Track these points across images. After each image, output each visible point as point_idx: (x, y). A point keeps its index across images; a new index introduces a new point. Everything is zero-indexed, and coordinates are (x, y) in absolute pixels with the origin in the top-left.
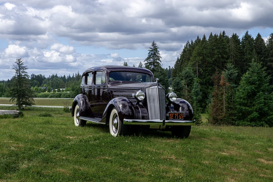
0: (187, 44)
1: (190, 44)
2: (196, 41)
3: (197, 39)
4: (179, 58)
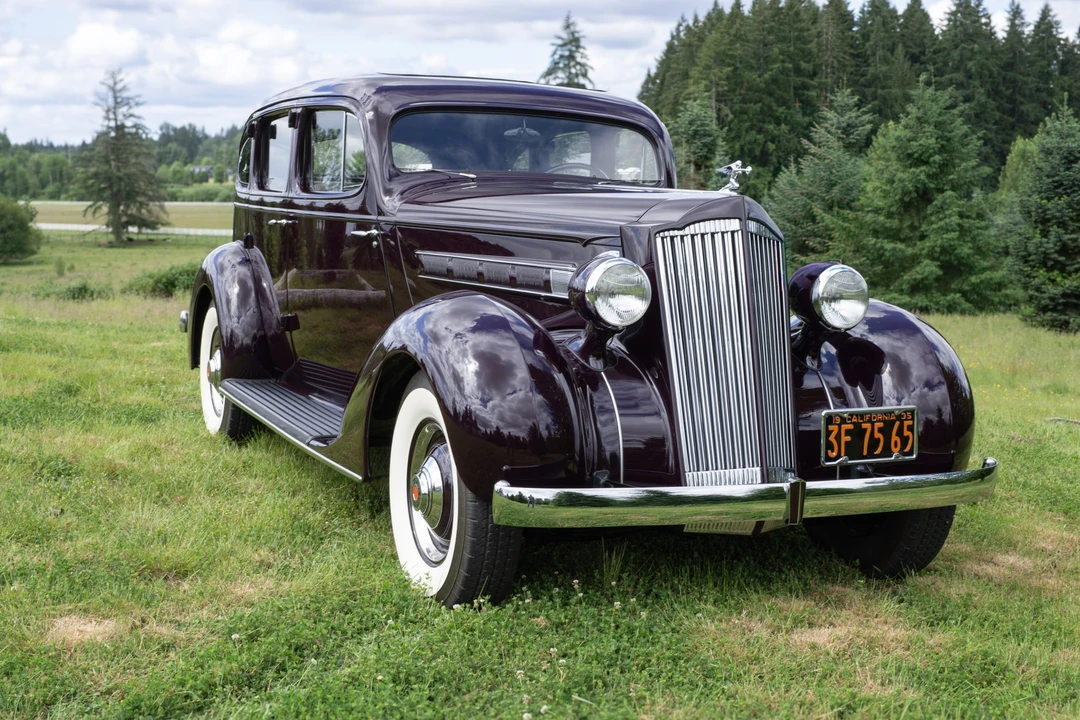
0: (680, 25)
1: (688, 28)
2: (709, 14)
3: (714, 10)
4: (653, 71)
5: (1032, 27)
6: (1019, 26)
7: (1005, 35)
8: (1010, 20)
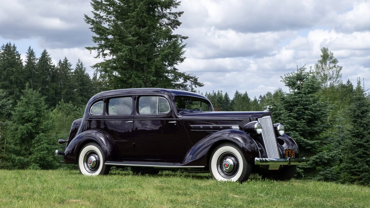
5: (38, 61)
6: (33, 60)
7: (26, 64)
8: (28, 57)
